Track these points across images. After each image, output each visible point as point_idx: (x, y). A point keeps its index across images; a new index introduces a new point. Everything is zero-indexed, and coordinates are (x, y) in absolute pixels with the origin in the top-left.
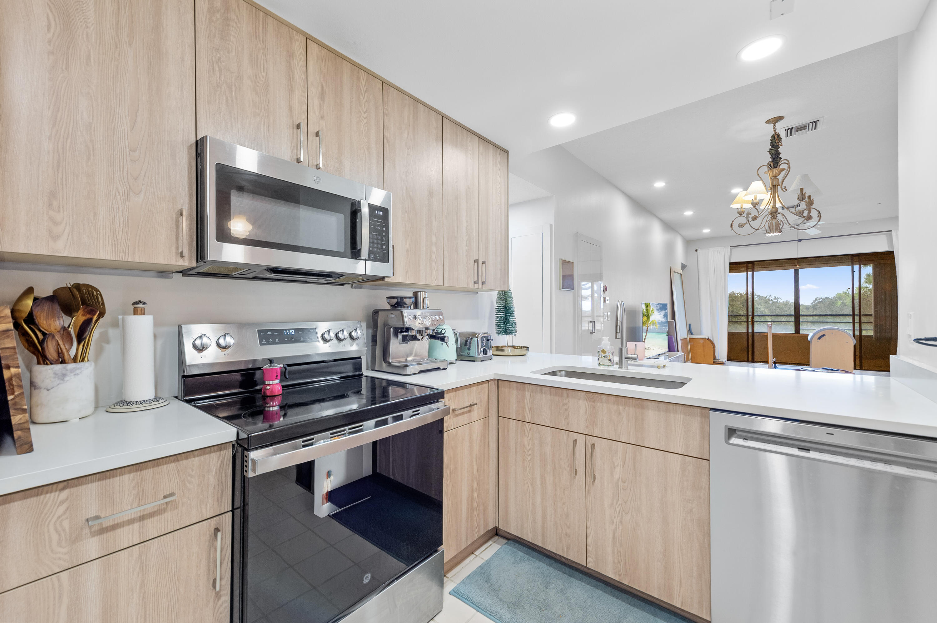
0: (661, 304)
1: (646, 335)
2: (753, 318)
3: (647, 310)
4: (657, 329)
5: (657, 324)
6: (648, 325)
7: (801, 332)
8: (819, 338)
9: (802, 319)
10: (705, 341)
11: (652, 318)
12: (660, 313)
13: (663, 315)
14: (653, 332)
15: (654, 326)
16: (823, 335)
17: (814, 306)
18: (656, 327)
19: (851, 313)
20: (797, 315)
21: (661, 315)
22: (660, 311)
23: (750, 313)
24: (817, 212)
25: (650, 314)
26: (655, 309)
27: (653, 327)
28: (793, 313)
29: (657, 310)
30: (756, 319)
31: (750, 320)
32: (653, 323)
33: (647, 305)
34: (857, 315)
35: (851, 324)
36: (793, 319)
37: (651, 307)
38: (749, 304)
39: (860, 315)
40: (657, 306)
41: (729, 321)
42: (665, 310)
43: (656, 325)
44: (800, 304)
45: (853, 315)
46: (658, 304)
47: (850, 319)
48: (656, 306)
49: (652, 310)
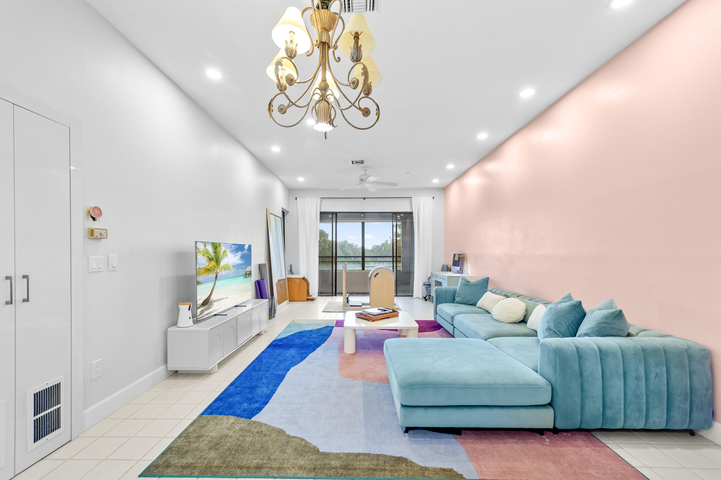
0: (236, 245)
1: (215, 284)
2: (336, 259)
3: (215, 252)
4: (231, 274)
5: (231, 267)
6: (218, 271)
7: (366, 269)
8: (375, 276)
9: (366, 259)
10: (300, 280)
11: (223, 263)
12: (236, 254)
13: (240, 256)
14: (225, 277)
15: (228, 271)
16: (378, 274)
17: (372, 250)
18: (230, 272)
19: (392, 255)
20: (363, 257)
21: (237, 257)
22: (236, 253)
23: (334, 255)
24: (376, 107)
25: (220, 257)
26: (228, 251)
27: (226, 272)
28: (361, 255)
29: (231, 251)
30: (338, 259)
31: (334, 260)
32: (226, 268)
33: (216, 246)
34: (395, 257)
35: (392, 263)
36: (360, 259)
37: (223, 248)
38: (334, 248)
39: (396, 257)
40: (231, 247)
41: (319, 262)
42: (242, 251)
43: (230, 270)
44: (365, 248)
45: (393, 257)
46: (234, 244)
47: (391, 259)
48: (229, 247)
49: (224, 252)
